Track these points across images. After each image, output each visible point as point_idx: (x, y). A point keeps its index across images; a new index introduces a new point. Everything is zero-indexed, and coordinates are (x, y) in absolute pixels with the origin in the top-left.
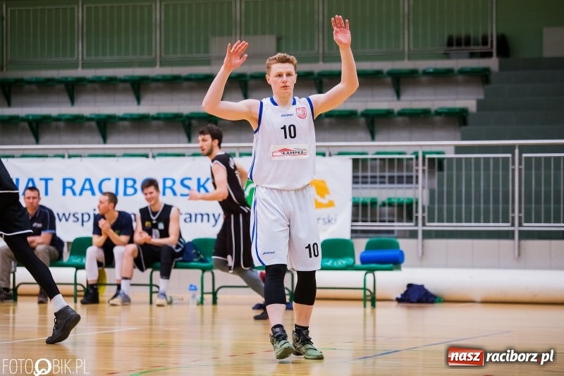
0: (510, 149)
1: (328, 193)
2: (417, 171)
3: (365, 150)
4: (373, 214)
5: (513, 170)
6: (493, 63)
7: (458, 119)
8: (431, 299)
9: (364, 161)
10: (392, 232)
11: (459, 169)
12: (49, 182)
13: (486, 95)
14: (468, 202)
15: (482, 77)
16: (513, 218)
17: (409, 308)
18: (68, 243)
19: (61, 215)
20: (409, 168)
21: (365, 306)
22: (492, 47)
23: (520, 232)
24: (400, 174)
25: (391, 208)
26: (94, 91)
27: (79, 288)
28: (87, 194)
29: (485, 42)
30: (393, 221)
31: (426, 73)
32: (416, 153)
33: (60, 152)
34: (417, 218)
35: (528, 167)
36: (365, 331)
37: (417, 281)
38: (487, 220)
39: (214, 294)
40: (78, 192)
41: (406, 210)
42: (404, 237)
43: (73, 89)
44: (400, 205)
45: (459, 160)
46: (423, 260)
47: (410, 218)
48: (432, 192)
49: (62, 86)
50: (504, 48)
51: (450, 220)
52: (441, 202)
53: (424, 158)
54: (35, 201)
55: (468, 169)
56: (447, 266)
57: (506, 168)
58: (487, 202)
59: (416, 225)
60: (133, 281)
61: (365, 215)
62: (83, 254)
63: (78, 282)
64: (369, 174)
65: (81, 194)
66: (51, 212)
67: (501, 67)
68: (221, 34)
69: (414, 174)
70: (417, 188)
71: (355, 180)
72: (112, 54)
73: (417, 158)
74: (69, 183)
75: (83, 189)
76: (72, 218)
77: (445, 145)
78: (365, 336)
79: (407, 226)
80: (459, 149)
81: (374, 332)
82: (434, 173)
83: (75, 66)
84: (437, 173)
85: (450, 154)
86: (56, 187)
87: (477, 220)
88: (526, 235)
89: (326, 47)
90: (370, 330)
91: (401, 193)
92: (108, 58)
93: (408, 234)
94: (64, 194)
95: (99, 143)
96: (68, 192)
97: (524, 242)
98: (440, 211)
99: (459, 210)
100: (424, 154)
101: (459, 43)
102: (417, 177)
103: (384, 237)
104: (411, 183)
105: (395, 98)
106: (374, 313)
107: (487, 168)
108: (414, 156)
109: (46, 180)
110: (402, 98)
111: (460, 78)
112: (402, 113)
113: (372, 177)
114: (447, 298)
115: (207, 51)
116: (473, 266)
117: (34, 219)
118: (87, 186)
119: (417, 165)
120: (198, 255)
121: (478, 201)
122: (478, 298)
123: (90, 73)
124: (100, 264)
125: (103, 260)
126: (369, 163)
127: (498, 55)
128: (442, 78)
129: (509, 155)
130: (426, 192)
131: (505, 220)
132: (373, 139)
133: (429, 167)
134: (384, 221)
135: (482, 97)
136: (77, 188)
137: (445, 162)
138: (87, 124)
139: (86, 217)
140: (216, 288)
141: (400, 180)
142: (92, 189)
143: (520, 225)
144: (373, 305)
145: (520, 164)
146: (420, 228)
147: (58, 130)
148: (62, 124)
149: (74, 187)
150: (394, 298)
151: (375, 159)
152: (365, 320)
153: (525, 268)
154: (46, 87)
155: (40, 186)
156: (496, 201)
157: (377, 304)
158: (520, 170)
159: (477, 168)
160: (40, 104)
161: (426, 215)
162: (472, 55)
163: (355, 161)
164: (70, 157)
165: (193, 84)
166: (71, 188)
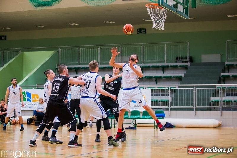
0: (193, 87)
2: (169, 92)
3: (154, 87)
4: (157, 104)
5: (194, 92)
6: (188, 64)
7: (179, 79)
8: (172, 127)
9: (155, 90)
10: (162, 109)
11: (180, 92)
13: (187, 72)
14: (182, 101)
15: (186, 67)
16: (194, 105)
20: (167, 92)
21: (155, 128)
22: (188, 60)
23: (196, 109)
24: (162, 93)
25: (162, 102)
26: (82, 71)
29: (186, 58)
30: (162, 106)
31: (171, 66)
32: (168, 88)
34: (168, 105)
35: (198, 92)
36: (155, 135)
37: (168, 122)
38: (187, 106)
39: (115, 125)
41: (166, 103)
42: (165, 110)
43: (77, 70)
44: (164, 102)
45: (180, 89)
46: (170, 116)
47: (167, 105)
49: (74, 70)
50: (191, 60)
51: (177, 106)
52: (175, 101)
53: (170, 89)
55: (182, 92)
57: (192, 92)
58: (187, 101)
59: (168, 107)
60: (93, 122)
61: (155, 104)
64: (153, 93)
67: (190, 64)
69: (168, 93)
70: (168, 97)
71: (152, 95)
73: (169, 89)
77: (176, 85)
79: (166, 107)
80: (179, 87)
83: (78, 64)
84: (174, 93)
85: (177, 88)
87: (184, 106)
88: (197, 110)
89: (144, 60)
91: (164, 98)
93: (166, 109)
97: (197, 111)
98: (175, 103)
99: (180, 103)
100: (170, 88)
101: (179, 59)
102: (169, 94)
103: (160, 110)
104: (167, 96)
105: (163, 73)
106: (157, 130)
107: (187, 92)
108: (168, 89)
110: (164, 73)
111: (180, 68)
112: (164, 77)
113: (156, 94)
116: (183, 118)
119: (169, 91)
120: (110, 115)
121: (185, 101)
122: (185, 127)
123: (81, 66)
126: (156, 90)
127: (190, 62)
128: (175, 68)
129: (193, 88)
130: (171, 98)
131: (192, 106)
132: (157, 84)
133: (172, 92)
134: (160, 106)
135: (185, 73)
137: (176, 90)
140: (115, 123)
141: (164, 95)
143: (196, 107)
144: (157, 128)
145: (196, 91)
146: (169, 108)
151: (157, 89)
152: (155, 132)
153: (197, 118)
156: (189, 101)
158: (196, 92)
159: (185, 92)
161: (171, 104)
162: (183, 62)
163: (152, 90)
165: (109, 69)
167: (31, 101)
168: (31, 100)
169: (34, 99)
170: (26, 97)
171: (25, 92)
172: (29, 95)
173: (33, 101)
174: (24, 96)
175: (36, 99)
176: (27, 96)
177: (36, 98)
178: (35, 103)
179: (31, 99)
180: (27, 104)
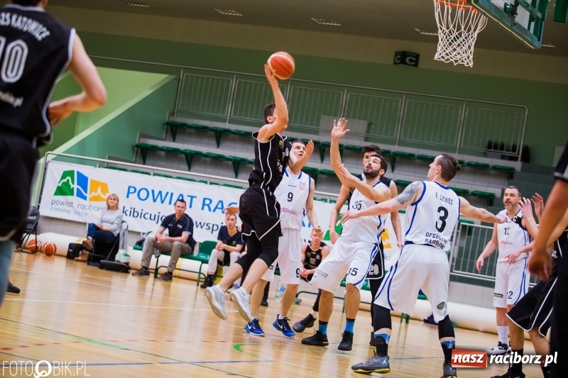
1: (388, 238)
6: (517, 165)
7: (487, 200)
12: (194, 199)
15: (509, 174)
17: (432, 327)
18: (200, 243)
19: (198, 223)
21: (401, 322)
22: (518, 154)
26: (234, 140)
27: (202, 276)
28: (219, 211)
29: (514, 150)
31: (469, 164)
33: (205, 179)
36: (398, 339)
40: (212, 209)
43: (220, 136)
45: (483, 229)
48: (461, 249)
49: (213, 133)
50: (526, 156)
52: (466, 257)
54: (183, 209)
56: (463, 303)
62: (209, 253)
63: (202, 272)
65: (214, 211)
66: (191, 220)
67: (523, 169)
68: (330, 115)
72: (251, 116)
74: (207, 202)
75: (216, 208)
76: (205, 227)
78: (398, 343)
81: (404, 341)
82: (465, 236)
83: (224, 120)
84: (466, 236)
85: (477, 224)
86: (198, 203)
89: (402, 136)
90: (402, 339)
92: (248, 119)
94: (203, 209)
95: (232, 177)
96: (206, 207)
98: (465, 263)
101: (496, 148)
106: (406, 327)
109: (192, 197)
111: (493, 172)
114: (460, 325)
115: (318, 124)
117: (179, 222)
118: (220, 206)
122: (481, 329)
123: (233, 127)
124: (219, 262)
125: (222, 260)
127: (522, 160)
128: (480, 170)
130: (457, 248)
133: (462, 231)
136: (213, 206)
137: (474, 229)
138: (227, 162)
139: (215, 228)
142: (222, 208)
144: (407, 322)
147: (205, 163)
148: (208, 159)
149: (210, 205)
150: (422, 319)
152: (400, 332)
154: (201, 132)
155: (187, 200)
157: (410, 321)
160: (195, 143)
161: (454, 264)
162: (503, 157)
164: (211, 183)
166: (208, 205)
167: (85, 198)
168: (88, 195)
169: (94, 194)
170: (75, 186)
171: (73, 171)
172: (83, 180)
173: (91, 199)
174: (70, 183)
175: (99, 196)
176: (78, 184)
177: (102, 191)
178: (95, 204)
179: (86, 192)
180: (75, 205)
